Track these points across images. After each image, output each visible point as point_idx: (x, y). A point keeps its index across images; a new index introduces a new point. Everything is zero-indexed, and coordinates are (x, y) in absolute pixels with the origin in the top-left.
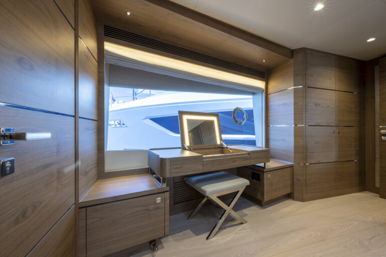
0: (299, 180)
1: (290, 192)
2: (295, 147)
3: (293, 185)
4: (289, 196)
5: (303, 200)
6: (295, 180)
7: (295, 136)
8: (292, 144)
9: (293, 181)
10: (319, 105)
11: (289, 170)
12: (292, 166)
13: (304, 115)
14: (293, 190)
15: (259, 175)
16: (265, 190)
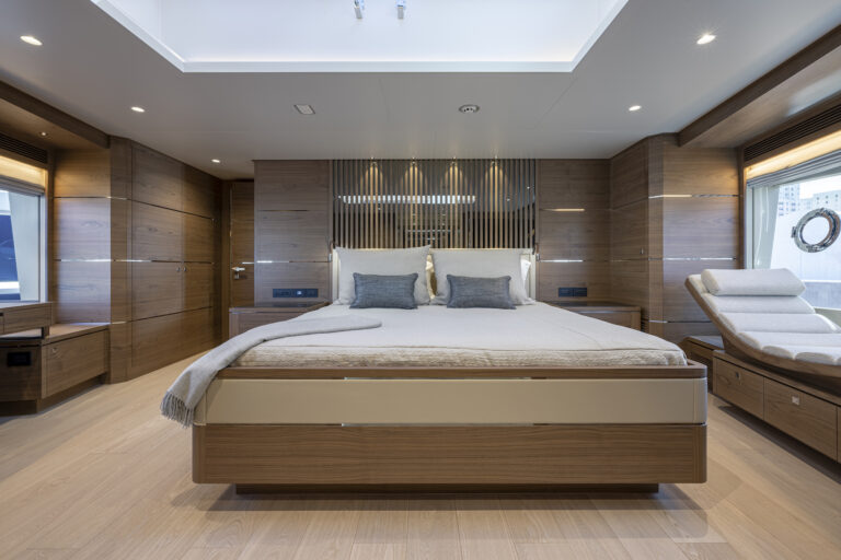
0: (119, 348)
1: (102, 372)
2: (113, 295)
3: (108, 358)
4: (101, 380)
5: (126, 378)
6: (112, 350)
7: (113, 277)
8: (107, 292)
9: (109, 353)
10: (156, 230)
11: (101, 334)
12: (106, 329)
13: (129, 244)
14: (109, 367)
15: (28, 355)
16: (44, 377)
